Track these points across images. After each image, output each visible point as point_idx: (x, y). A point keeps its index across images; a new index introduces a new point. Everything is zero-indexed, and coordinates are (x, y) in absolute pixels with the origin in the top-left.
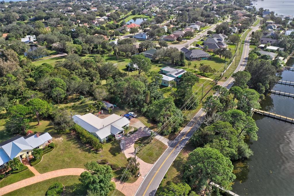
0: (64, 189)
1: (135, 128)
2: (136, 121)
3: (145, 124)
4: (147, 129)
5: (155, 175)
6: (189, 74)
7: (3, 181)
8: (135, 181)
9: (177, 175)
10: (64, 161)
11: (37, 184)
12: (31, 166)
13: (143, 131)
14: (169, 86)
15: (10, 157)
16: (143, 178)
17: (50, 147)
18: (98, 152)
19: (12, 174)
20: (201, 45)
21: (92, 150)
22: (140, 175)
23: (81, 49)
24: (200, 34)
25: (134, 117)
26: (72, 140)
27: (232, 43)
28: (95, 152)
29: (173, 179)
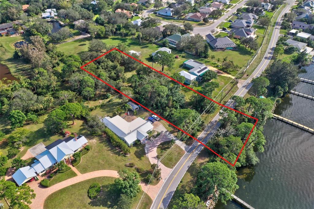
0: (101, 188)
1: (158, 132)
2: (159, 125)
3: (166, 128)
4: (168, 133)
5: (173, 179)
6: (211, 73)
7: (53, 179)
8: (157, 184)
9: (190, 179)
10: (99, 163)
11: (80, 183)
12: (73, 166)
13: (165, 135)
14: (191, 84)
15: (56, 159)
16: (164, 181)
17: (86, 149)
18: (126, 156)
19: (59, 174)
20: (228, 27)
21: (121, 153)
22: (161, 179)
23: (105, 31)
24: (229, 11)
25: (157, 120)
26: (104, 142)
27: (261, 26)
28: (123, 155)
29: (187, 183)
